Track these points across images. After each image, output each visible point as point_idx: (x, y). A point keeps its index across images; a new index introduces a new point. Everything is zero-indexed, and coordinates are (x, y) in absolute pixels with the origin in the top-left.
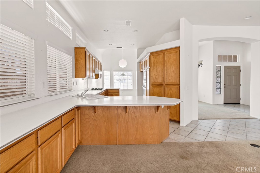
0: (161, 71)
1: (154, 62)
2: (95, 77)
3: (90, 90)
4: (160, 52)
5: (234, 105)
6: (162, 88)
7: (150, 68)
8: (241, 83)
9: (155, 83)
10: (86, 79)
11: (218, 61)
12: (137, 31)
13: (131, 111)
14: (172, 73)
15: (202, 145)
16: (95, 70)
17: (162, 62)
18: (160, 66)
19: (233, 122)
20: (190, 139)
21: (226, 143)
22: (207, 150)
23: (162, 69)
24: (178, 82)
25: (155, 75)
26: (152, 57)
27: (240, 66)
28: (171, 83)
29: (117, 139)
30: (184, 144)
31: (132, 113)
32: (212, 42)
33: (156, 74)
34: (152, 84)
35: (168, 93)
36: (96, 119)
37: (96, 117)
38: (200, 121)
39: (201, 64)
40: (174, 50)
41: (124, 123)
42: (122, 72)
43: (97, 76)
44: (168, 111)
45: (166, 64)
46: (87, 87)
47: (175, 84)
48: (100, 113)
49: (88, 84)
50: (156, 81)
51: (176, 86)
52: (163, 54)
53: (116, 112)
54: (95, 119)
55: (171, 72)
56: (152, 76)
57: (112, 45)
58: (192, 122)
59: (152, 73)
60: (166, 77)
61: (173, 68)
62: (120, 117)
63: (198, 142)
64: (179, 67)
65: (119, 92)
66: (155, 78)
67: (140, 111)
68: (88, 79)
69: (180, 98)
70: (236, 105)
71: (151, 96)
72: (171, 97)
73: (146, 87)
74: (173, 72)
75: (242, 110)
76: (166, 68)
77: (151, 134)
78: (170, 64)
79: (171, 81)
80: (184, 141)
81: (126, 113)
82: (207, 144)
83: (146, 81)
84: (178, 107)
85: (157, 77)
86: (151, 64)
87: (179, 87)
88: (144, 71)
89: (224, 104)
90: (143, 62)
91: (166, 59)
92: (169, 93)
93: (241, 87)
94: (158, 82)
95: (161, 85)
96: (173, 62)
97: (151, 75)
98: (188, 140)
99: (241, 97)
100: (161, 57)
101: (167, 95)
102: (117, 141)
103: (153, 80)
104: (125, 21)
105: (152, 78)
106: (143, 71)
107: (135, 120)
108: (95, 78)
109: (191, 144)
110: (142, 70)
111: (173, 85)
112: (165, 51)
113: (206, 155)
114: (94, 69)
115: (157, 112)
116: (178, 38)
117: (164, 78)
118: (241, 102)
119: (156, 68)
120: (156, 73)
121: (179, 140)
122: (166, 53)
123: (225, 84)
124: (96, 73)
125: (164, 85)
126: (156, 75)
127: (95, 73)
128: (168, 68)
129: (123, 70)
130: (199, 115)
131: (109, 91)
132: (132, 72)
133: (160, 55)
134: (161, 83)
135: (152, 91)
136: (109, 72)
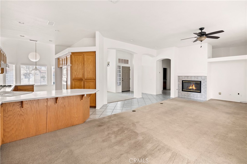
0: (81, 69)
4: (80, 53)
5: (127, 92)
6: (82, 82)
7: (71, 65)
8: (130, 78)
9: (76, 78)
11: (119, 63)
12: (58, 31)
13: (60, 102)
14: (90, 71)
15: (110, 117)
17: (82, 61)
18: (80, 64)
19: (126, 102)
20: (103, 115)
21: (122, 113)
22: (112, 119)
23: (82, 67)
24: (94, 78)
25: (76, 71)
26: (73, 56)
27: (130, 67)
28: (90, 78)
29: (47, 128)
30: (99, 119)
31: (61, 103)
32: (115, 50)
34: (73, 80)
36: (23, 114)
37: (23, 112)
38: (108, 104)
39: (109, 64)
40: (91, 53)
41: (54, 113)
42: (35, 67)
44: (89, 99)
45: (85, 64)
47: (92, 79)
48: (28, 107)
50: (77, 77)
51: (93, 81)
52: (83, 55)
53: (46, 104)
54: (21, 114)
56: (73, 72)
57: (24, 36)
58: (104, 106)
59: (73, 70)
60: (85, 74)
61: (90, 67)
62: (49, 108)
63: (108, 116)
64: (95, 66)
65: (33, 89)
66: (76, 74)
67: (68, 101)
69: (96, 89)
70: (128, 92)
71: (72, 89)
72: (89, 88)
73: (67, 82)
75: (131, 94)
76: (85, 67)
77: (77, 117)
78: (89, 64)
79: (89, 77)
80: (99, 118)
81: (56, 104)
82: (113, 116)
83: (66, 77)
84: (94, 96)
85: (78, 73)
86: (72, 62)
87: (95, 81)
88: (63, 67)
89: (122, 92)
90: (63, 59)
91: (85, 59)
92: (88, 86)
93: (130, 80)
94: (79, 77)
95: (81, 80)
96: (91, 62)
97: (72, 72)
98: (102, 116)
99: (130, 87)
100: (81, 57)
102: (47, 130)
103: (74, 76)
104: (49, 21)
105: (73, 74)
107: (64, 108)
108: (1, 73)
109: (104, 118)
110: (61, 66)
112: (84, 53)
113: (112, 121)
115: (82, 100)
116: (95, 45)
117: (83, 74)
118: (131, 90)
119: (77, 66)
120: (77, 70)
121: (96, 118)
122: (86, 55)
123: (122, 79)
125: (84, 80)
128: (87, 66)
129: (36, 64)
130: (108, 100)
132: (46, 67)
133: (80, 55)
134: (81, 78)
135: (73, 85)
136: (15, 65)
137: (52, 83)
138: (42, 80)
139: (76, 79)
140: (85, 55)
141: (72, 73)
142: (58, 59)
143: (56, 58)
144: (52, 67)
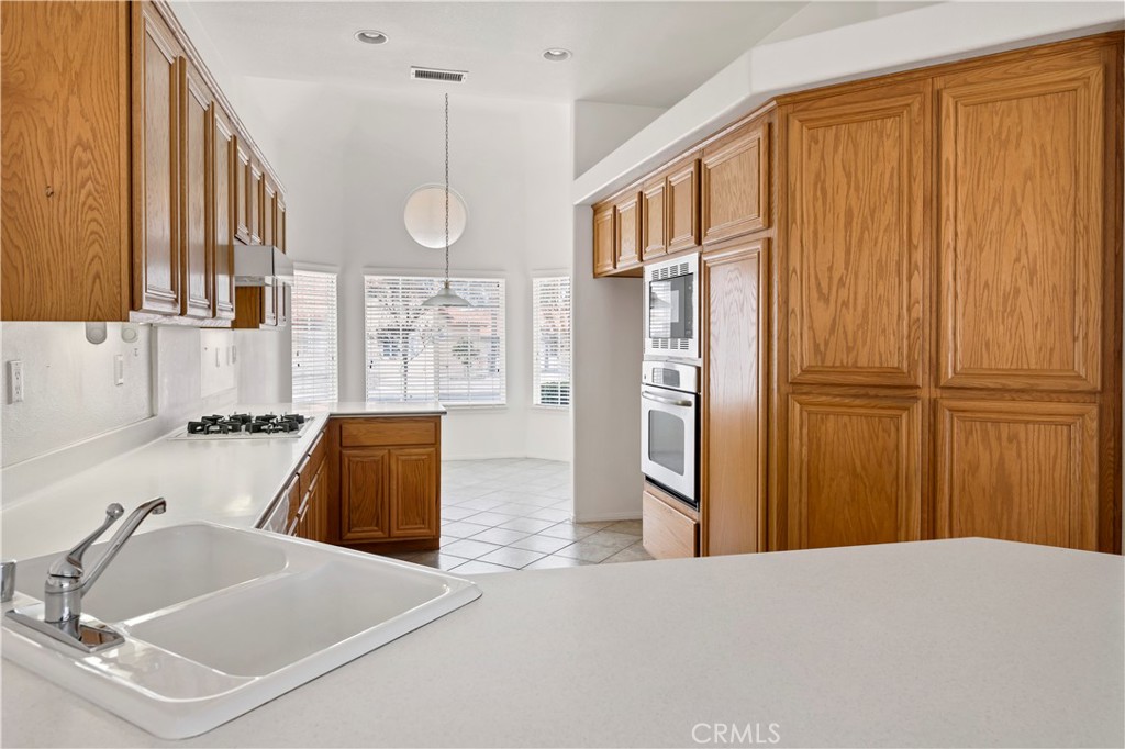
0: (899, 264)
1: (819, 180)
2: (232, 316)
3: (177, 439)
6: (912, 425)
7: (773, 233)
10: (142, 334)
14: (1022, 283)
16: (230, 249)
17: (911, 179)
18: (888, 215)
23: (912, 247)
25: (827, 300)
33: (844, 294)
34: (794, 386)
35: (974, 468)
42: (437, 285)
43: (250, 308)
45: (948, 202)
46: (145, 412)
47: (1046, 384)
49: (163, 380)
50: (836, 356)
51: (1063, 407)
52: (916, 107)
55: (1005, 277)
56: (794, 303)
61: (1025, 235)
66: (833, 328)
68: (161, 333)
73: (700, 405)
74: (1033, 273)
76: (948, 236)
78: (998, 199)
83: (692, 355)
85: (850, 319)
88: (650, 269)
90: (655, 192)
92: (982, 473)
94: (863, 362)
95: (890, 390)
96: (1028, 177)
97: (785, 302)
101: (963, 489)
103: (807, 344)
105: (795, 327)
106: (637, 274)
108: (235, 325)
111: (1022, 391)
112: (939, 83)
114: (222, 237)
119: (841, 233)
120: (841, 283)
122: (956, 99)
124: (238, 271)
125: (929, 393)
126: (845, 304)
127: (231, 272)
128: (969, 233)
129: (445, 262)
131: (349, 429)
132: (502, 282)
133: (886, 114)
134: (897, 371)
135: (795, 444)
136: (335, 276)
137: (537, 398)
138: (457, 364)
139: (832, 378)
140: (947, 101)
141: (786, 314)
142: (597, 209)
143: (578, 207)
144: (537, 282)
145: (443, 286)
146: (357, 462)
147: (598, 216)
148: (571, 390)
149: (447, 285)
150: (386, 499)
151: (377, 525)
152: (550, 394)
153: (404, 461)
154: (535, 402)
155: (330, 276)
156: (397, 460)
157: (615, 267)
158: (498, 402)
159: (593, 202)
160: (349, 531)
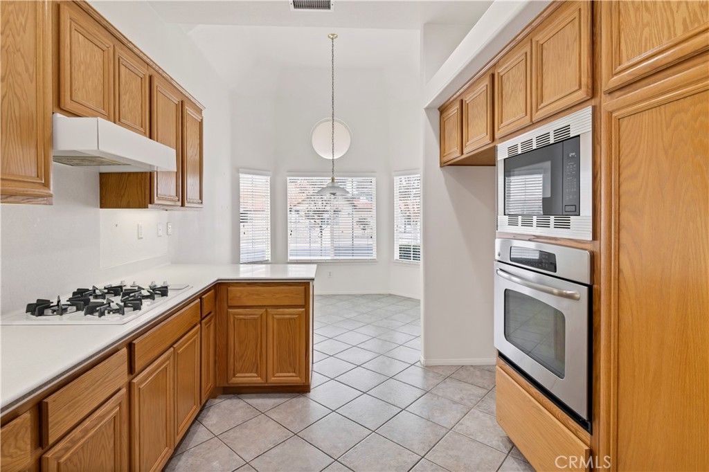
43: (141, 190)
129: (332, 168)
131: (234, 292)
136: (269, 178)
137: (397, 256)
142: (443, 110)
143: (427, 109)
144: (397, 179)
145: (331, 181)
146: (241, 319)
147: (444, 115)
148: (421, 251)
149: (333, 179)
150: (264, 352)
151: (256, 372)
152: (406, 252)
153: (278, 319)
154: (395, 258)
155: (266, 177)
156: (273, 318)
157: (462, 154)
158: (371, 258)
159: (439, 105)
160: (234, 376)
